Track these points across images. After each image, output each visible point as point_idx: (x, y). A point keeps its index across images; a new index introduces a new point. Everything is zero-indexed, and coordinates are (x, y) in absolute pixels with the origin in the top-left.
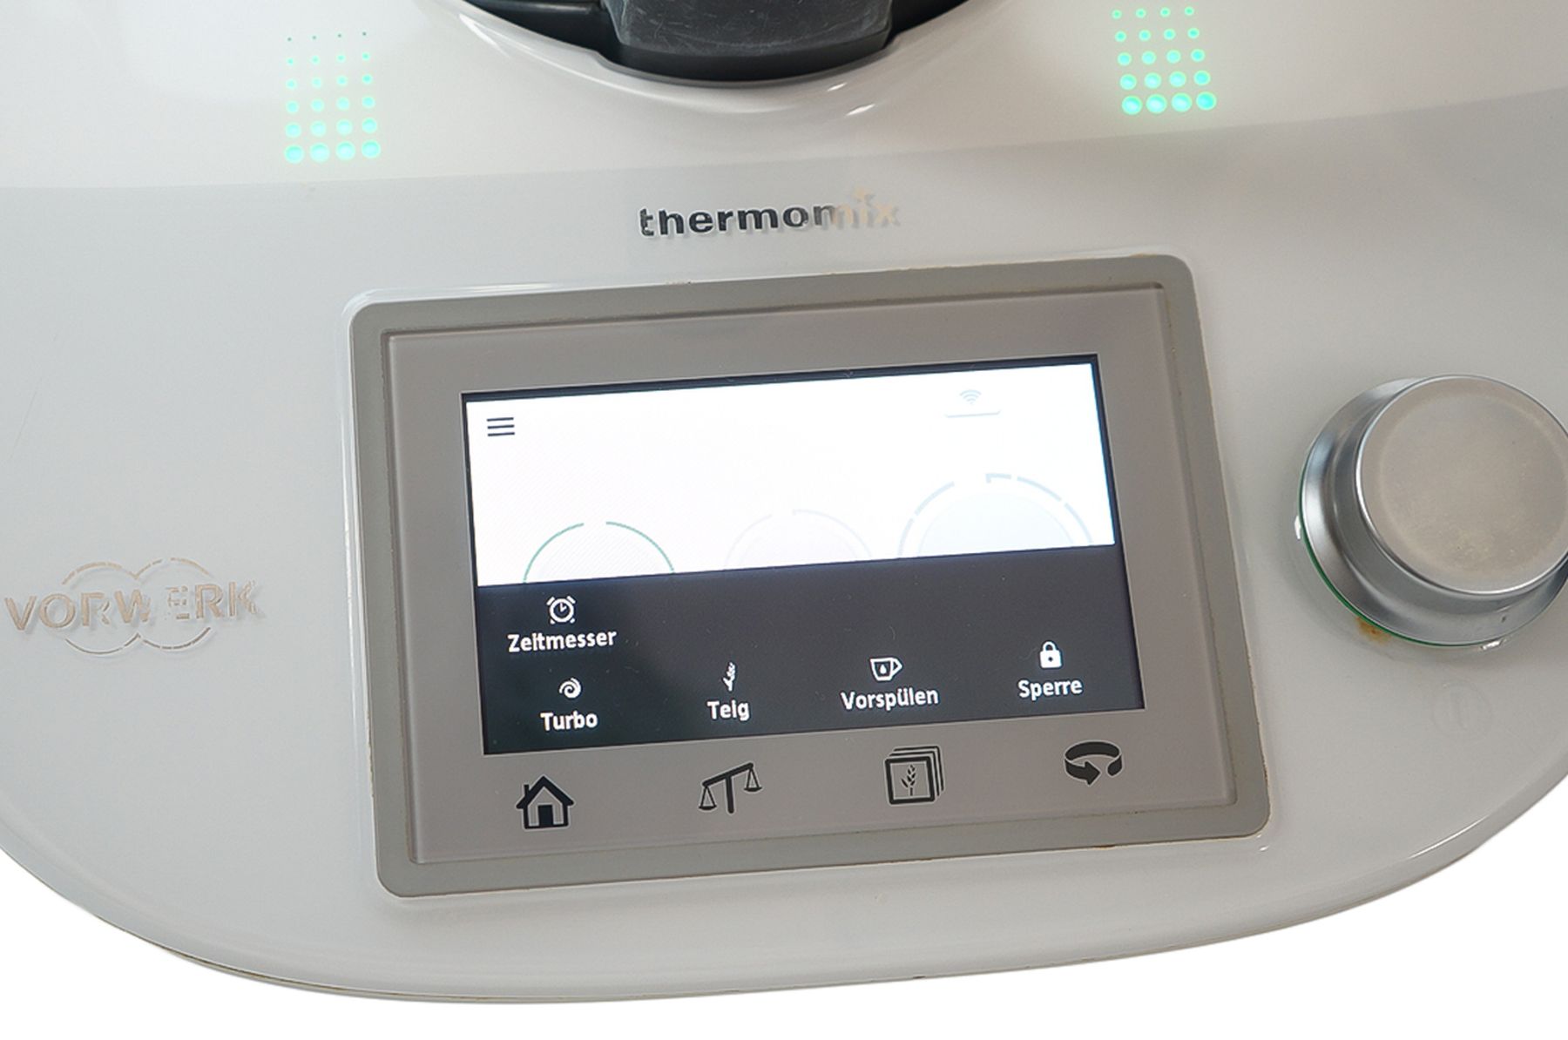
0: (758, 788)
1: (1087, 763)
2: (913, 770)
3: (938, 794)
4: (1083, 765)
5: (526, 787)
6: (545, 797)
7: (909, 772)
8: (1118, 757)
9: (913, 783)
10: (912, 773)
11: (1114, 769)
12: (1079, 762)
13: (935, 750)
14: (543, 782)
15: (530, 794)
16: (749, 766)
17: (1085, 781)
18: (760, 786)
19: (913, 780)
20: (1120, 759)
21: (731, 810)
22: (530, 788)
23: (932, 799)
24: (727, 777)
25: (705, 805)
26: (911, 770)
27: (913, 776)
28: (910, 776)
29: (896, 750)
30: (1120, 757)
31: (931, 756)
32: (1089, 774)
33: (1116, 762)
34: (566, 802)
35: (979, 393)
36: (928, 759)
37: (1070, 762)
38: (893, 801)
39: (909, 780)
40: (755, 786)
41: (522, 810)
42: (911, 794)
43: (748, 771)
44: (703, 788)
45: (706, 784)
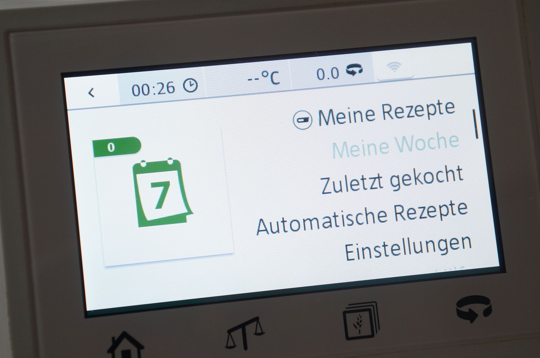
0: (262, 333)
1: (470, 310)
2: (361, 317)
3: (377, 332)
4: (467, 311)
5: (113, 338)
6: (125, 345)
7: (358, 319)
8: (490, 305)
9: (360, 326)
10: (360, 319)
11: (487, 312)
12: (465, 309)
13: (374, 304)
14: (125, 335)
15: (116, 343)
16: (257, 319)
17: (469, 321)
18: (264, 332)
19: (360, 324)
20: (491, 306)
21: (246, 348)
22: (116, 339)
23: (372, 336)
24: (243, 326)
25: (229, 345)
26: (359, 317)
27: (361, 321)
28: (359, 321)
29: (350, 305)
30: (491, 305)
31: (371, 308)
32: (471, 316)
33: (489, 307)
34: (140, 347)
35: (400, 64)
36: (369, 310)
37: (460, 309)
38: (348, 338)
39: (358, 323)
40: (261, 332)
41: (110, 355)
42: (360, 333)
43: (255, 323)
44: (227, 334)
45: (230, 331)
